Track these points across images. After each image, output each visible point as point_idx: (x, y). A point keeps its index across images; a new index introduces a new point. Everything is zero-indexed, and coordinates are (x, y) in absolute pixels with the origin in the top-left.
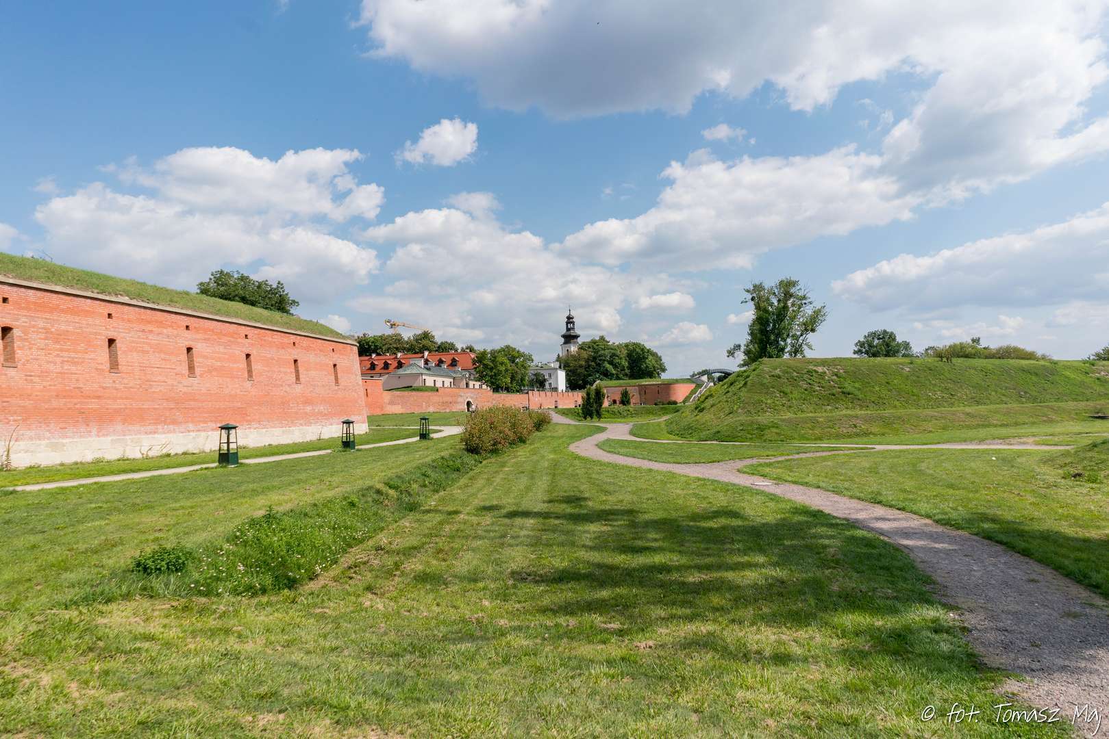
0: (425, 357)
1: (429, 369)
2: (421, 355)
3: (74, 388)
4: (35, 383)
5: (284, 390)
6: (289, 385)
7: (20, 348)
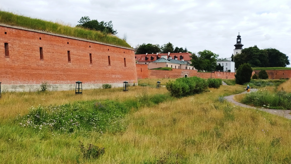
0: (169, 55)
1: (169, 60)
2: (167, 54)
3: (28, 66)
4: (15, 63)
5: (104, 68)
6: (106, 66)
7: (11, 51)
